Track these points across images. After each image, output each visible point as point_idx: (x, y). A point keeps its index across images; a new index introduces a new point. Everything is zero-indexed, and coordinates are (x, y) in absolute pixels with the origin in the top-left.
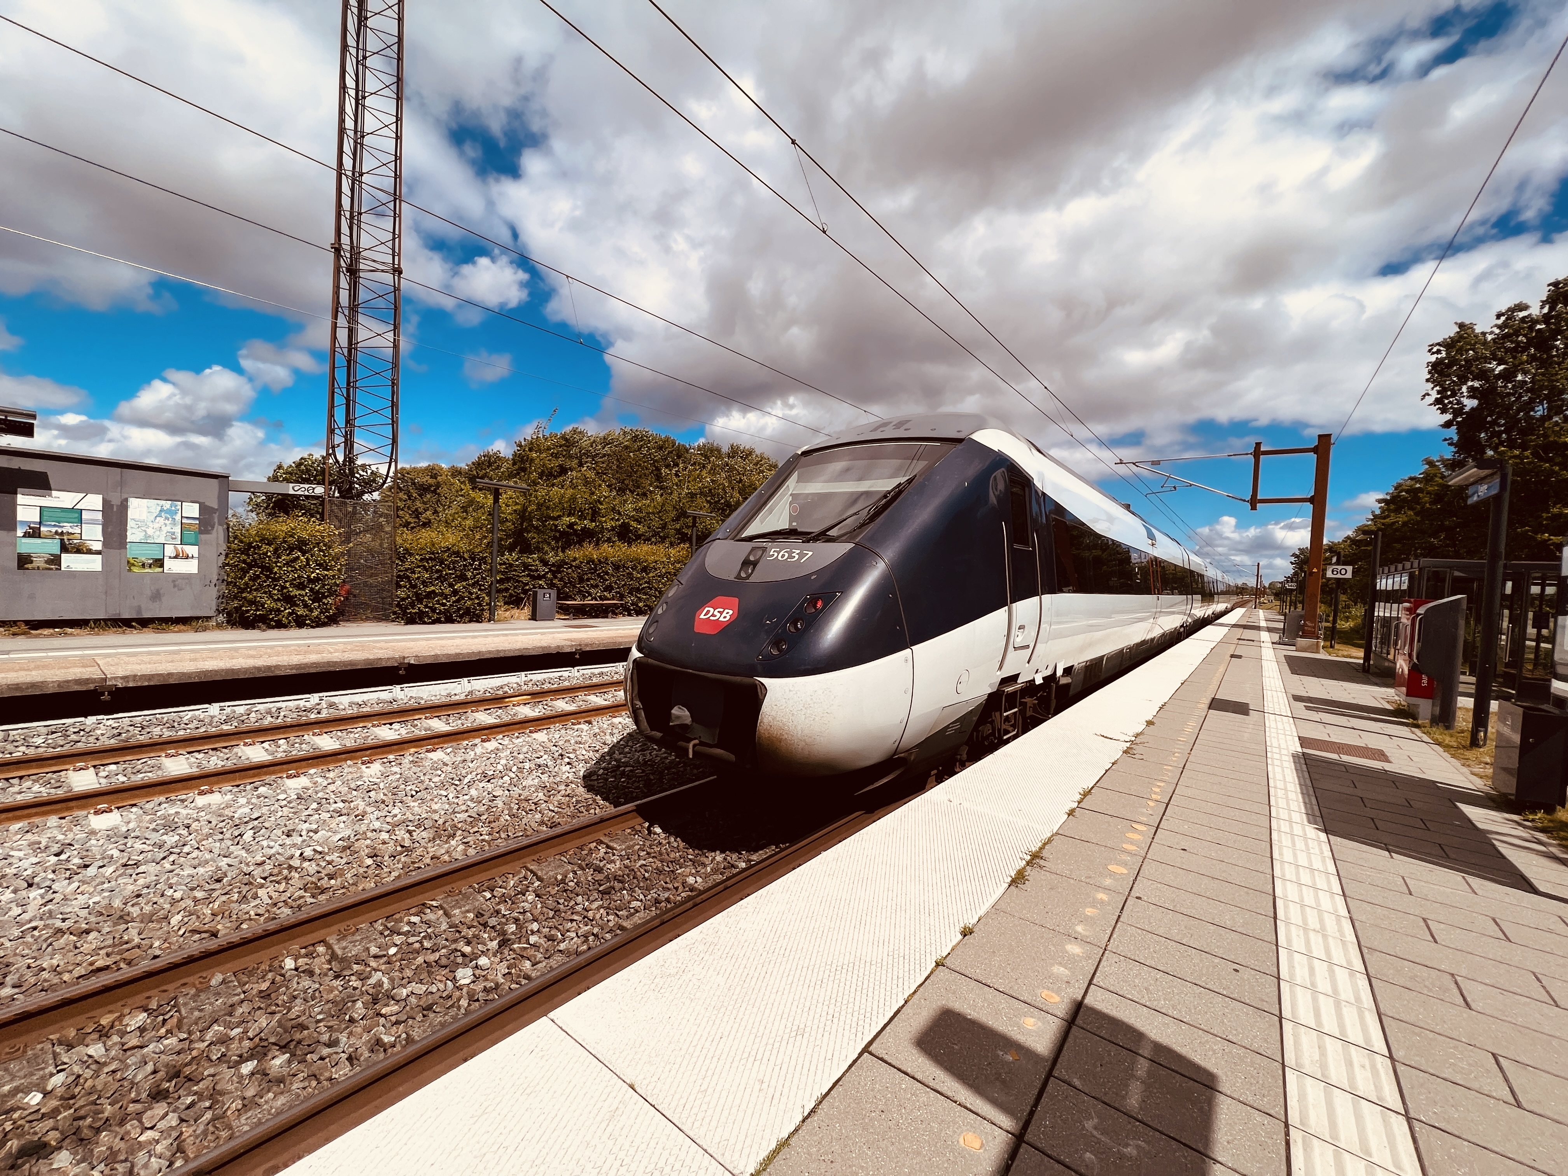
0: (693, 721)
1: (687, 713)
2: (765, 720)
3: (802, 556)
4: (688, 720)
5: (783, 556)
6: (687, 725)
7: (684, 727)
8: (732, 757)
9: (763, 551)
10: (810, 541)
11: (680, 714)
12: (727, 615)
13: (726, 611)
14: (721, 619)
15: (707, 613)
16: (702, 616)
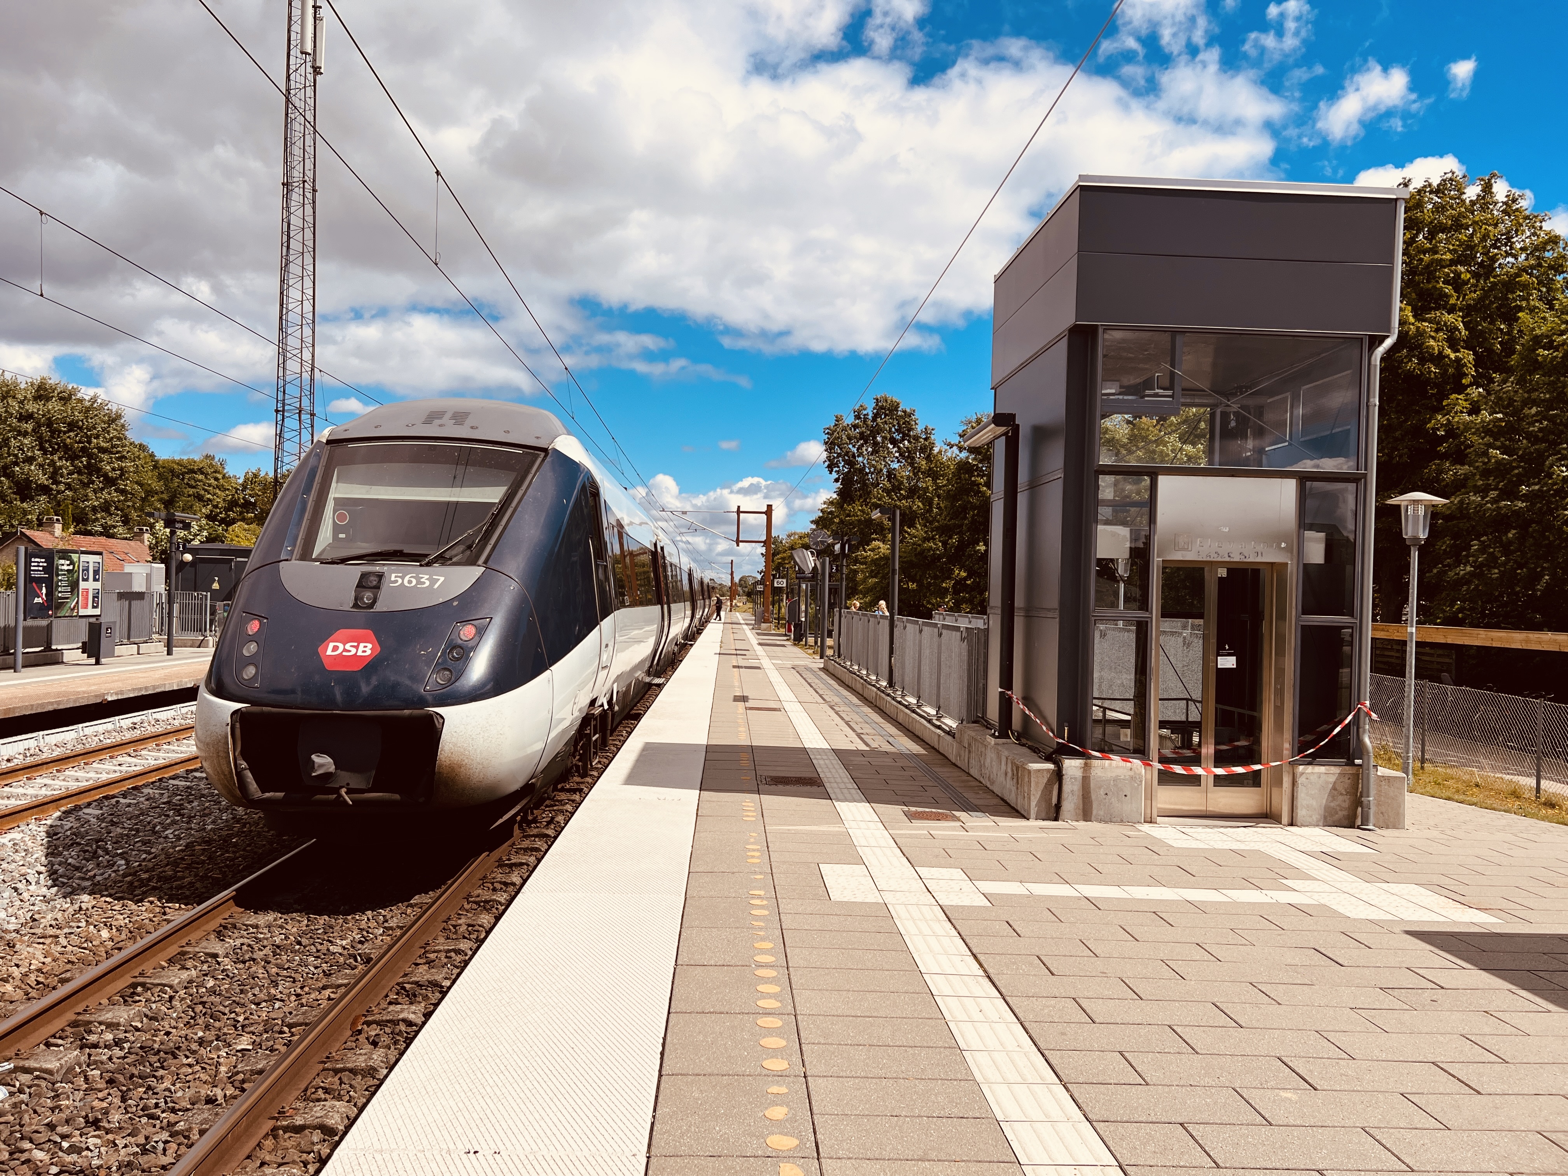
0: (336, 769)
1: (330, 760)
2: (446, 748)
3: (433, 582)
4: (332, 769)
5: (410, 582)
6: (331, 773)
7: (327, 776)
8: (397, 797)
9: (380, 576)
10: (428, 564)
11: (323, 762)
12: (366, 649)
13: (362, 645)
14: (360, 653)
15: (335, 648)
16: (329, 652)
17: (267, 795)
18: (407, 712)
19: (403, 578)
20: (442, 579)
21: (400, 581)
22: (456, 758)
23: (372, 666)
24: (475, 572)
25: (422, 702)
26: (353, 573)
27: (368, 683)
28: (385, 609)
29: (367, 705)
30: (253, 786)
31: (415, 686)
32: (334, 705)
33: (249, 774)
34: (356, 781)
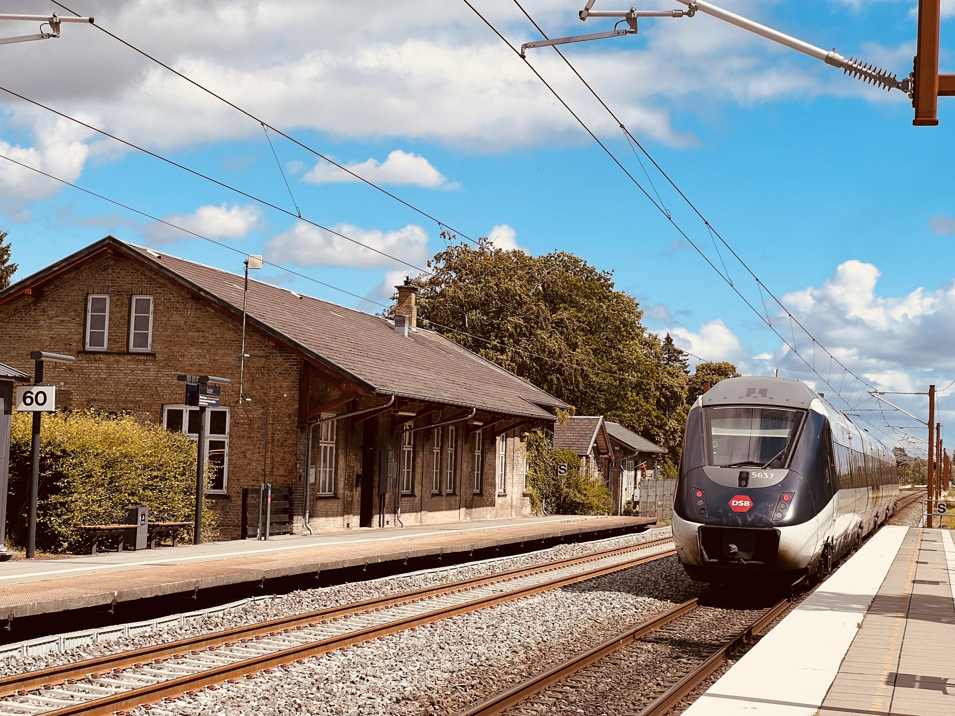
0: (738, 550)
1: (736, 547)
3: (769, 476)
6: (736, 552)
9: (748, 473)
10: (765, 468)
11: (734, 548)
12: (747, 503)
13: (745, 502)
14: (745, 505)
15: (735, 503)
16: (733, 504)
17: (711, 560)
18: (766, 529)
19: (757, 474)
20: (773, 475)
21: (756, 475)
22: (786, 548)
23: (751, 510)
24: (785, 472)
25: (772, 525)
26: (736, 472)
27: (751, 517)
28: (752, 487)
29: (750, 526)
30: (706, 556)
31: (768, 518)
32: (738, 525)
33: (704, 551)
34: (745, 556)
